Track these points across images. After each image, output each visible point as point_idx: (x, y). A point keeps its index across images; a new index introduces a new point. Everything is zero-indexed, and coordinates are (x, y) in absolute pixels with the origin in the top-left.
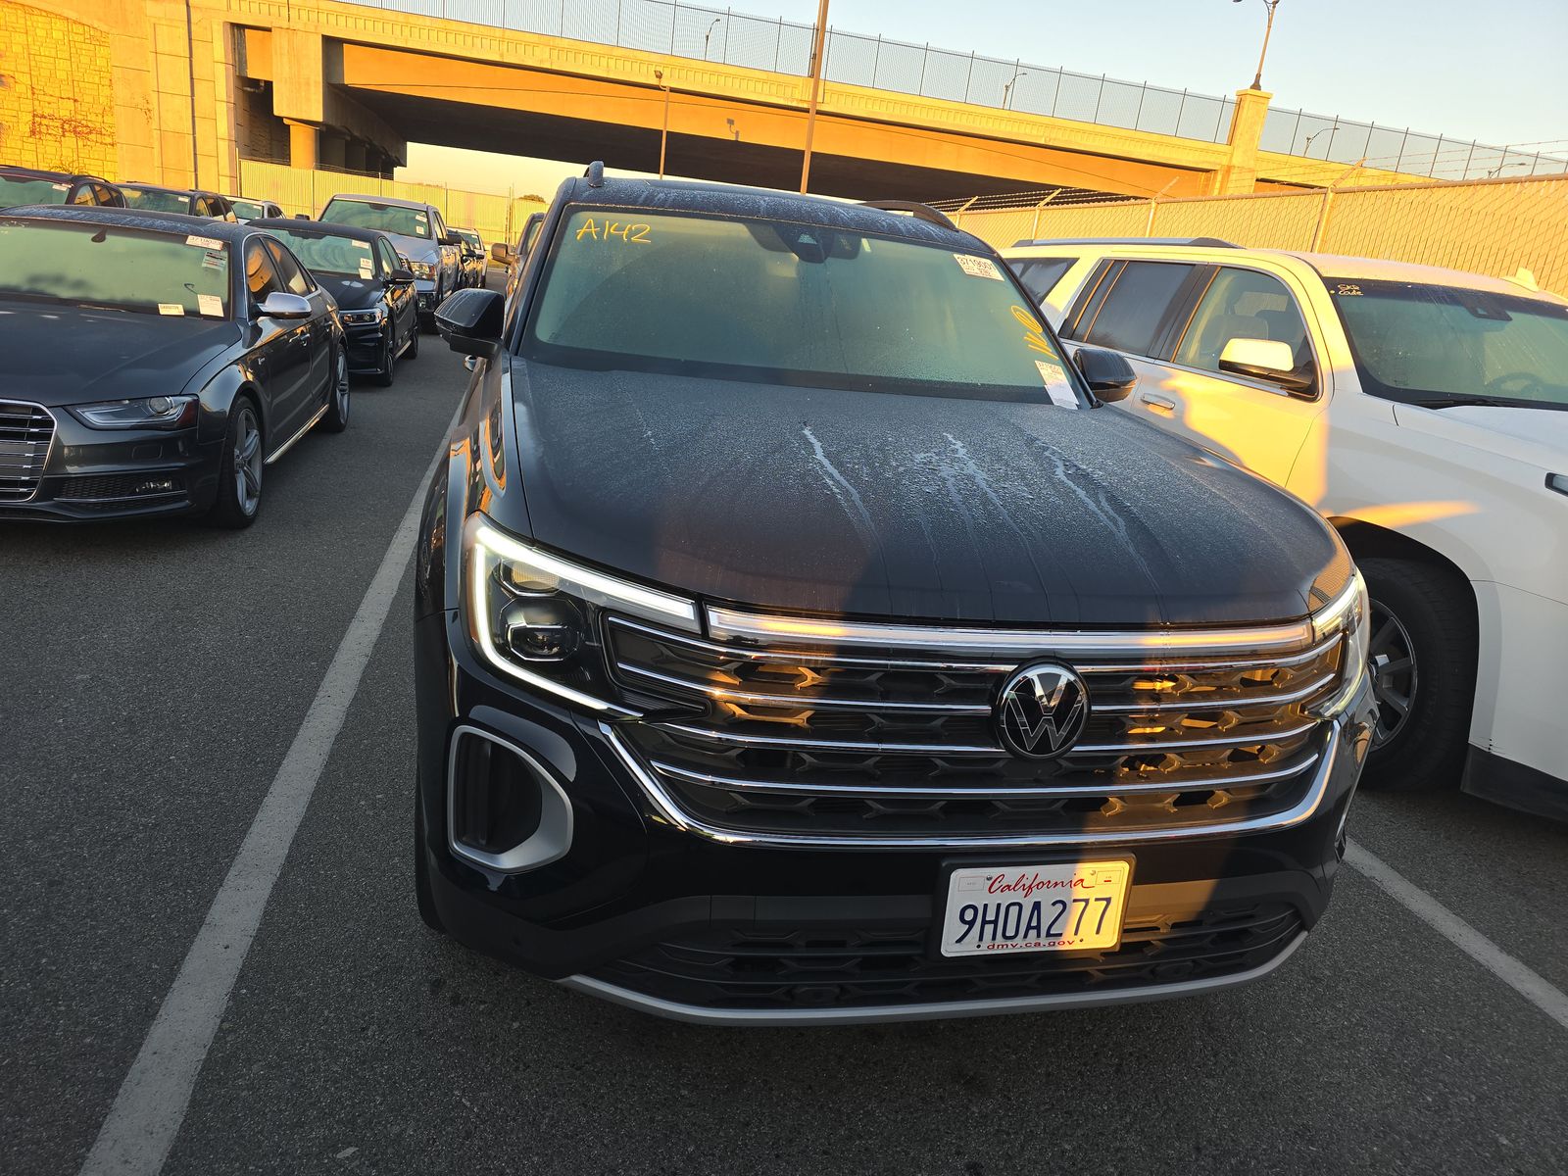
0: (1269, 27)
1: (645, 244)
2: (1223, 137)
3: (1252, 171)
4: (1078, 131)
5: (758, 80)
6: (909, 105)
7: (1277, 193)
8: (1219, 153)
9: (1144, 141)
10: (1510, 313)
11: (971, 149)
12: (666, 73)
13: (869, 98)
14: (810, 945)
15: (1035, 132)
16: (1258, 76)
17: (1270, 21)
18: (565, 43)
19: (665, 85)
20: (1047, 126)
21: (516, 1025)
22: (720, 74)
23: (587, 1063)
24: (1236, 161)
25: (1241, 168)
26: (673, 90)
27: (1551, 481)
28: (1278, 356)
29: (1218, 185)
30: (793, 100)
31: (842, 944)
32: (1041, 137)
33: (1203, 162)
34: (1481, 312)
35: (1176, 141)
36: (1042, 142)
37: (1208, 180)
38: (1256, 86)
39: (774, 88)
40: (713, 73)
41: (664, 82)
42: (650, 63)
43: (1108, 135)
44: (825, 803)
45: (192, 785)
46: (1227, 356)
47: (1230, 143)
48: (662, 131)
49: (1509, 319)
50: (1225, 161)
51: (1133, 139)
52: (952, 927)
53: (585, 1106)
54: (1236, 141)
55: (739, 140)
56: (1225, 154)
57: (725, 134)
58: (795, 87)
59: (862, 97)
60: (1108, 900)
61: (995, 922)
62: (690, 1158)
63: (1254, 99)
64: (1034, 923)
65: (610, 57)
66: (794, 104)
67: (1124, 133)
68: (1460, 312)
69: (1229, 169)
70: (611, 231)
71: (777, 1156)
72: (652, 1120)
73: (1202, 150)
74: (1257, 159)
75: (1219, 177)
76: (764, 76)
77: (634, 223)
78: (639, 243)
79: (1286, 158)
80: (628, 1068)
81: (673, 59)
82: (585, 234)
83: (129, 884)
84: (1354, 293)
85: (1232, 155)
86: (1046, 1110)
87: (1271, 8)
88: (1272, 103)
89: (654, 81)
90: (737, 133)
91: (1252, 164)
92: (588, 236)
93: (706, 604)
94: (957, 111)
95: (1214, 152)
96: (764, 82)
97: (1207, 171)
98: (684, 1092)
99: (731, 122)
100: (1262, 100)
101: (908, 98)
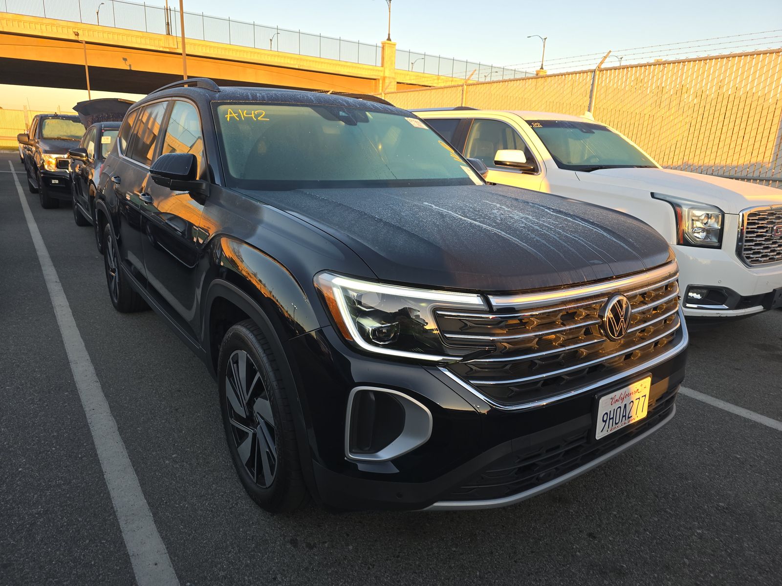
0: (390, 12)
1: (267, 121)
2: (379, 63)
3: (394, 78)
4: (313, 61)
5: (137, 37)
6: (226, 49)
7: (416, 89)
8: (379, 71)
9: (345, 66)
10: (594, 131)
11: (262, 71)
12: (80, 32)
13: (203, 46)
14: (548, 451)
15: (292, 62)
16: (389, 35)
17: (389, 9)
18: (10, 16)
19: (81, 40)
20: (298, 59)
21: (351, 547)
22: (114, 33)
23: (399, 553)
24: (387, 74)
25: (389, 78)
26: (87, 43)
27: (653, 195)
28: (518, 157)
29: (381, 85)
30: (160, 47)
31: (558, 447)
32: (296, 64)
33: (373, 75)
34: (584, 131)
35: (358, 65)
36: (297, 67)
37: (376, 83)
38: (389, 39)
39: (148, 41)
40: (109, 33)
41: (80, 38)
42: (68, 27)
43: (328, 63)
44: (547, 382)
45: (49, 481)
46: (497, 158)
47: (382, 66)
48: (85, 66)
49: (594, 133)
50: (382, 74)
51: (339, 65)
52: (600, 424)
53: (416, 573)
54: (386, 65)
55: (132, 69)
56: (381, 71)
57: (124, 66)
58: (160, 40)
59: (199, 45)
60: (645, 396)
61: (613, 418)
62: (481, 578)
63: (390, 45)
64: (624, 415)
65: (42, 24)
66: (161, 49)
67: (334, 62)
68: (577, 131)
69: (384, 78)
70: (245, 115)
71: (515, 561)
72: (450, 567)
73: (371, 70)
74: (395, 73)
75: (381, 82)
76: (141, 34)
77: (255, 110)
78: (261, 120)
79: (407, 72)
80: (420, 548)
81: (83, 25)
82: (230, 117)
83: (59, 550)
84: (539, 126)
85: (384, 71)
86: (596, 501)
87: (389, 3)
88: (397, 47)
89: (73, 37)
90: (130, 66)
91: (393, 75)
92: (231, 118)
93: (487, 295)
94: (251, 52)
95: (376, 70)
96: (142, 37)
97: (375, 79)
98: (454, 549)
99: (125, 59)
100: (393, 46)
101: (225, 46)
